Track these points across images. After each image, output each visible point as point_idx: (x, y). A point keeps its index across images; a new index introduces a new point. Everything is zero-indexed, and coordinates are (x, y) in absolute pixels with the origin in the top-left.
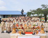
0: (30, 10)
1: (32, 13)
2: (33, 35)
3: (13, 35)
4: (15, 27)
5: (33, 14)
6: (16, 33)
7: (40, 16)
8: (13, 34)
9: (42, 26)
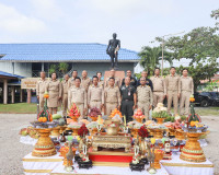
0: (159, 39)
1: (166, 54)
2: (133, 169)
3: (37, 166)
4: (47, 126)
5: (169, 57)
6: (54, 153)
7: (207, 67)
8: (36, 160)
9: (192, 123)
